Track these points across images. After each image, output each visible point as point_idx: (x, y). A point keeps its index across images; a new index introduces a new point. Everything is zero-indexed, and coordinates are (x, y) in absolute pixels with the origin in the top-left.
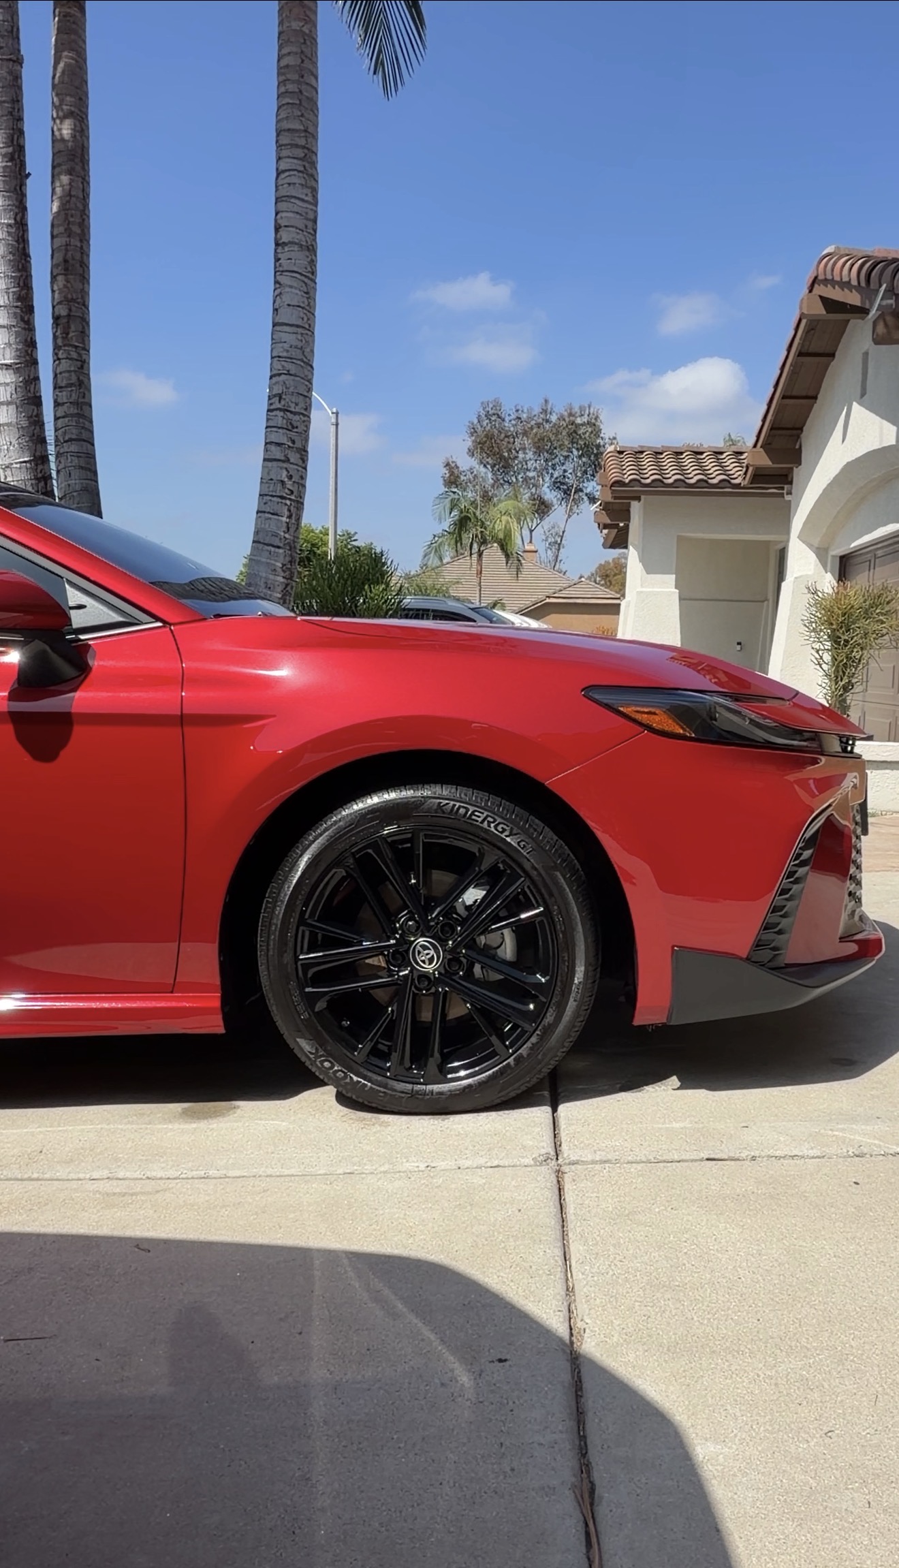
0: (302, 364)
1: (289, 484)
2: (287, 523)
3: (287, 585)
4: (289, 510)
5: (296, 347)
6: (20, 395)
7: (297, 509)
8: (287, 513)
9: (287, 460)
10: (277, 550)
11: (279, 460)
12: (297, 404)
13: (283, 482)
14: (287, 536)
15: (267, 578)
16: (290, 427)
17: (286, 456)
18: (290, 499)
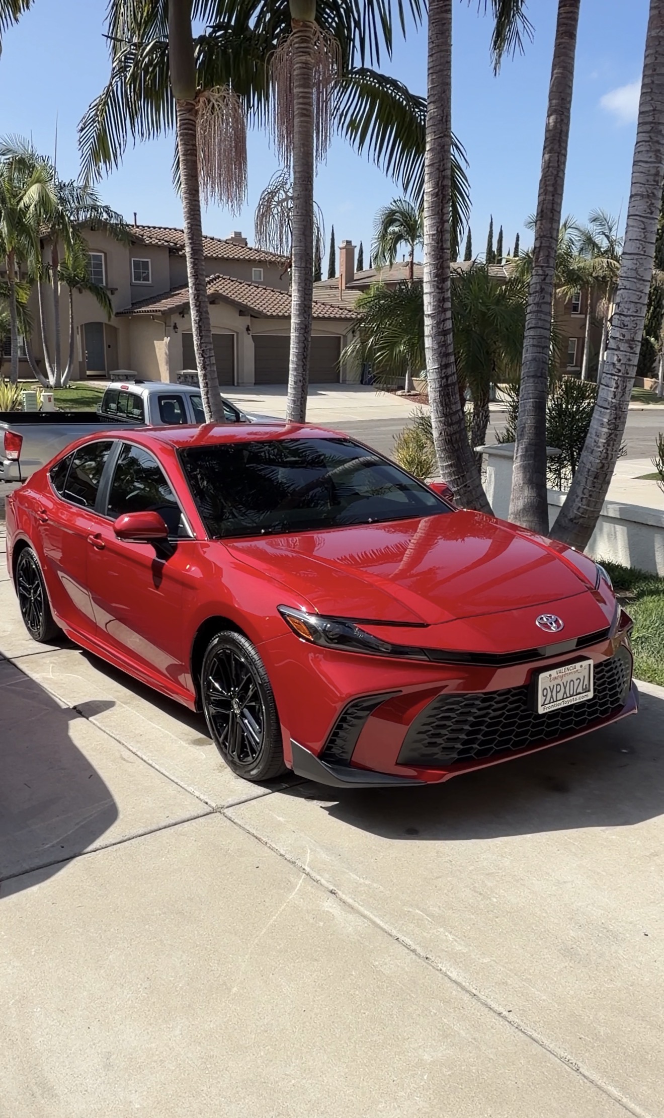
0: (635, 280)
1: (618, 366)
2: (615, 392)
3: (611, 434)
4: (616, 383)
5: (632, 269)
6: (434, 331)
7: (624, 382)
8: (615, 385)
9: (618, 349)
10: (606, 410)
11: (613, 349)
12: (629, 309)
13: (614, 364)
14: (614, 401)
15: (597, 429)
16: (622, 326)
17: (618, 346)
18: (618, 376)
